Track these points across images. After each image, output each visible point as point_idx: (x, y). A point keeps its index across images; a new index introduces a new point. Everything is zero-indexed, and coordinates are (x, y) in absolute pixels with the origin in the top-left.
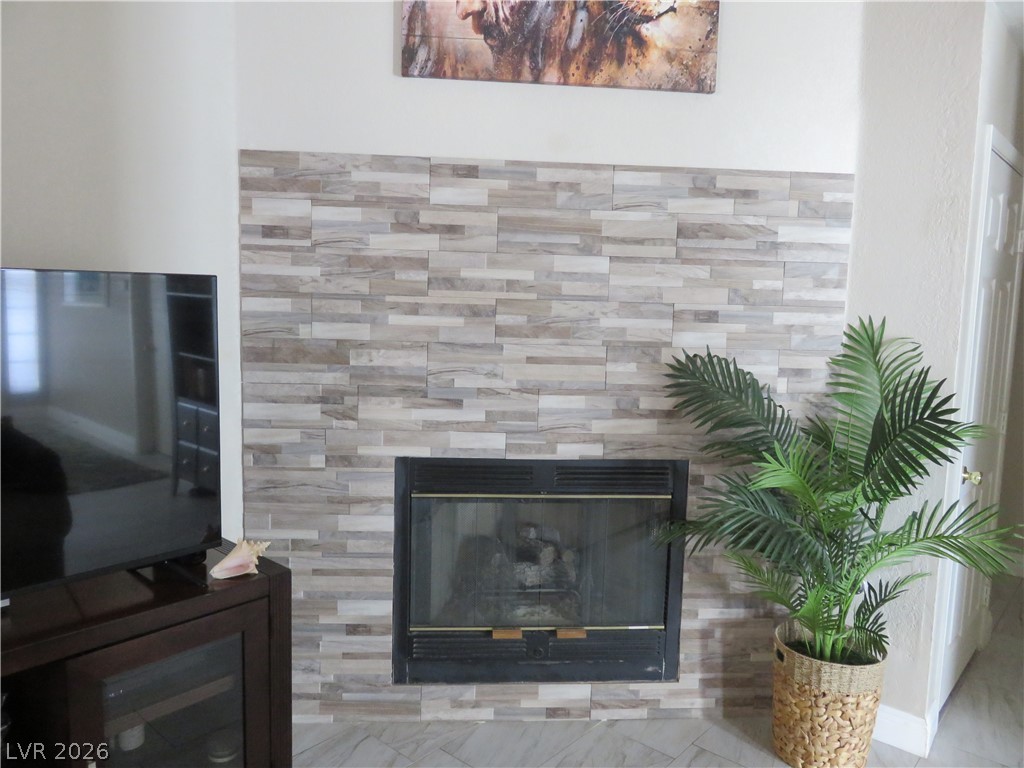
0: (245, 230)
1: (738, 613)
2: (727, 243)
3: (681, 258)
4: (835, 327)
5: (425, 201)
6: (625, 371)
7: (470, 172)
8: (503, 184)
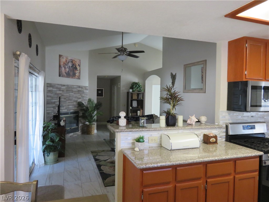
0: (47, 91)
1: (82, 124)
2: (81, 92)
3: (78, 93)
4: (87, 98)
5: (61, 88)
6: (75, 103)
7: (64, 86)
8: (66, 87)
